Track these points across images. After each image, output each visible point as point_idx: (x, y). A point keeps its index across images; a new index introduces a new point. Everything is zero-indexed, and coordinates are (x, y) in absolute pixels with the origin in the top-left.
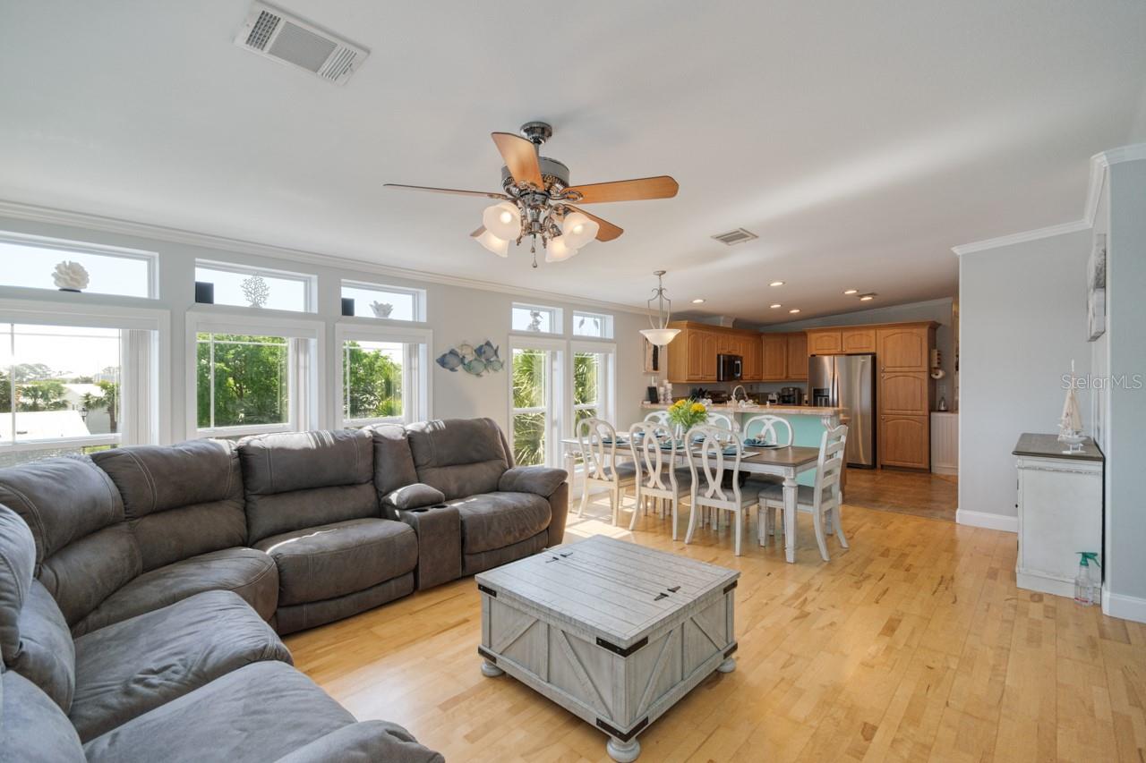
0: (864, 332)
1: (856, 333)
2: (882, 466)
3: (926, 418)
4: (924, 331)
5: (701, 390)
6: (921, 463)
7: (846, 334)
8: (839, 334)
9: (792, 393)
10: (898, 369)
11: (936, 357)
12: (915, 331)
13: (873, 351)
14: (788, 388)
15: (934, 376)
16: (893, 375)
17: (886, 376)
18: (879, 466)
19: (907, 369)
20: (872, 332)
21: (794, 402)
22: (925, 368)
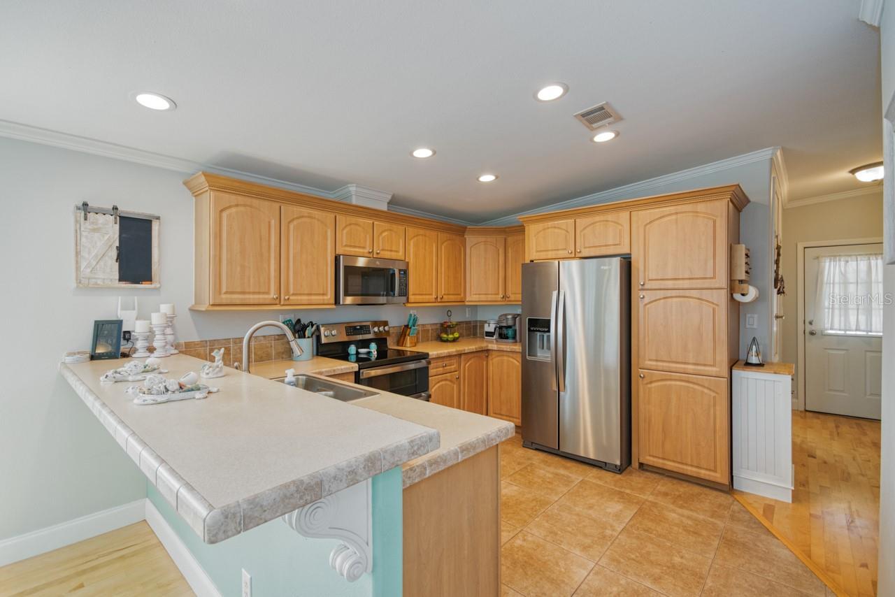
0: (610, 217)
1: (597, 218)
2: (641, 465)
3: (724, 381)
4: (721, 207)
5: (299, 321)
6: (715, 471)
7: (582, 222)
8: (571, 221)
9: (510, 323)
10: (670, 284)
11: (743, 260)
12: (701, 207)
13: (625, 250)
14: (506, 315)
15: (738, 297)
16: (661, 294)
17: (649, 296)
18: (635, 464)
19: (686, 284)
20: (624, 216)
21: (514, 337)
22: (722, 280)
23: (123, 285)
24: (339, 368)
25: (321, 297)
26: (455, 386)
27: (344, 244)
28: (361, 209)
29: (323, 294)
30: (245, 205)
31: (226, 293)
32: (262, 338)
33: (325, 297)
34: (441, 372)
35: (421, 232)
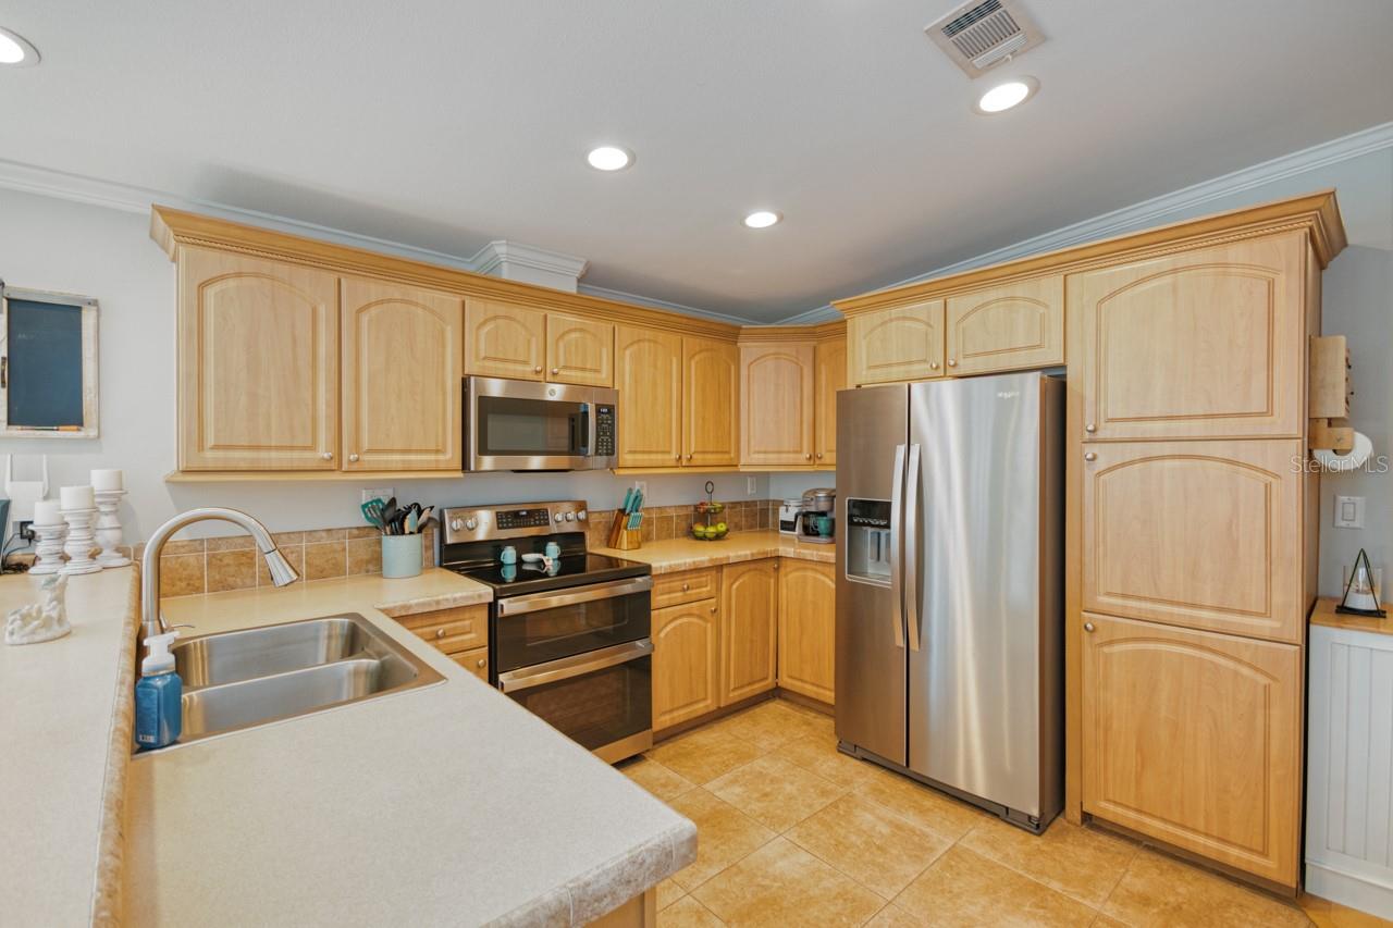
0: (1020, 289)
1: (992, 294)
2: (1087, 818)
3: (1294, 652)
4: (1288, 250)
5: (393, 501)
6: (1264, 853)
7: (959, 304)
8: (937, 304)
9: (823, 506)
10: (1158, 428)
11: (1342, 371)
12: (1237, 253)
13: (1053, 357)
14: (815, 491)
15: (1325, 457)
16: (1137, 450)
17: (1105, 456)
18: (1072, 811)
19: (1198, 428)
20: (1051, 285)
21: (831, 534)
22: (1289, 417)
23: (16, 431)
24: (449, 596)
25: (432, 457)
26: (709, 625)
27: (483, 355)
28: (516, 289)
29: (437, 451)
30: (257, 275)
31: (216, 447)
32: (324, 534)
33: (441, 457)
34: (679, 601)
35: (648, 334)
